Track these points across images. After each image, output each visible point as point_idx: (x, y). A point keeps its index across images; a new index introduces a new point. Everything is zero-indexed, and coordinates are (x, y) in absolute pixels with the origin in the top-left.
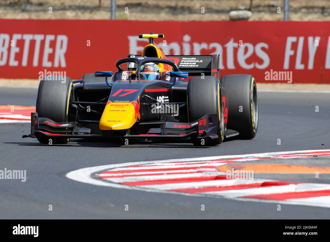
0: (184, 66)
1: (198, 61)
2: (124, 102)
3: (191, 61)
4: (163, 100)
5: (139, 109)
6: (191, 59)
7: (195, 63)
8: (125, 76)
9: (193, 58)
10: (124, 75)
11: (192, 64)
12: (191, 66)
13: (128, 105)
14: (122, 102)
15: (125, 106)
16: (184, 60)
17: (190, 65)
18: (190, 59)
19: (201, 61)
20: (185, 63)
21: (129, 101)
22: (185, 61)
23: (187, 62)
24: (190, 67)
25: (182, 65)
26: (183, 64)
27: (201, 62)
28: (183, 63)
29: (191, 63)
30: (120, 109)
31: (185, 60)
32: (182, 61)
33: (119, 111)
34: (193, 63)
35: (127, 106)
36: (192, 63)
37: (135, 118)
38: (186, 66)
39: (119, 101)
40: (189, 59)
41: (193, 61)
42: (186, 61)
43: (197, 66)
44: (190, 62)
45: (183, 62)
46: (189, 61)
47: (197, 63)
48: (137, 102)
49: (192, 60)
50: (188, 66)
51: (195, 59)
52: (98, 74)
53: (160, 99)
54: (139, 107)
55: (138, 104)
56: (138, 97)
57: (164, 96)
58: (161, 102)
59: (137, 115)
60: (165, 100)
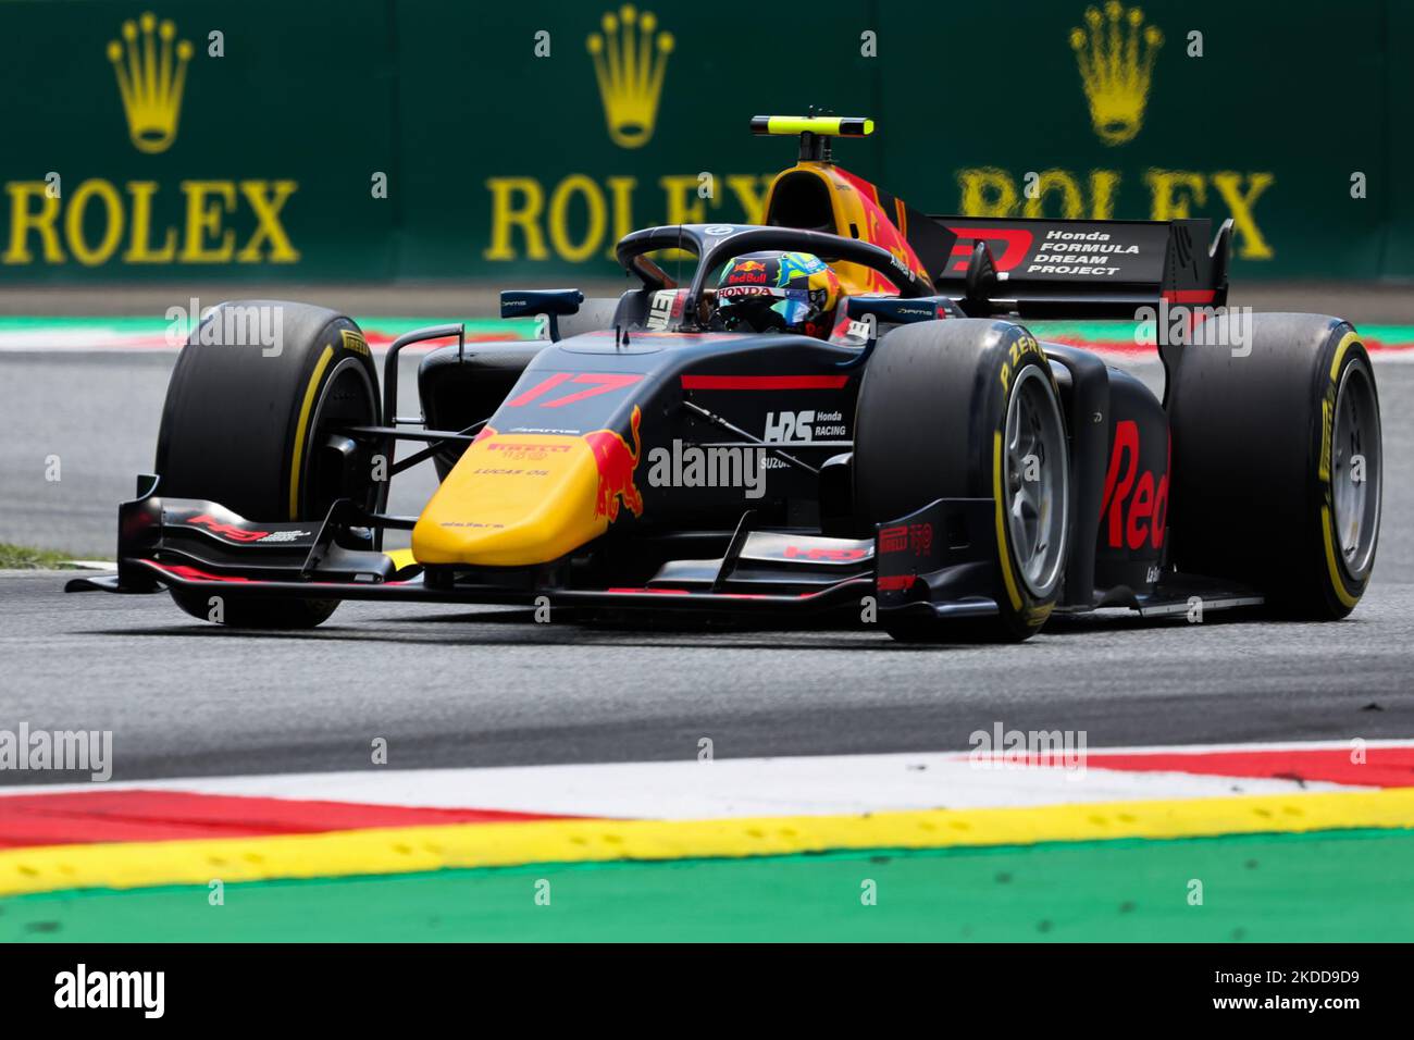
0: (1051, 269)
1: (1119, 247)
2: (558, 433)
3: (1087, 248)
4: (809, 428)
5: (634, 468)
6: (1089, 237)
7: (1104, 260)
9: (1096, 236)
10: (658, 309)
11: (1092, 261)
12: (1083, 271)
13: (566, 448)
14: (544, 433)
15: (554, 450)
16: (1053, 240)
17: (1081, 265)
18: (1083, 236)
19: (1135, 249)
20: (1059, 259)
21: (577, 432)
22: (1056, 248)
23: (1065, 253)
24: (1077, 274)
25: (1043, 264)
26: (1047, 263)
27: (1132, 253)
28: (1046, 258)
29: (1084, 259)
30: (526, 464)
31: (1061, 240)
32: (1045, 247)
33: (518, 472)
34: (1095, 259)
35: (560, 455)
36: (1090, 255)
37: (601, 510)
38: (1058, 270)
39: (531, 430)
40: (1077, 237)
41: (1096, 248)
42: (1065, 246)
43: (1112, 271)
44: (1080, 254)
45: (1050, 252)
46: (1078, 248)
47: (1114, 259)
48: (618, 436)
49: (1092, 243)
50: (1067, 269)
51: (1106, 237)
52: (511, 304)
53: (787, 426)
54: (634, 457)
55: (626, 446)
56: (633, 409)
57: (813, 412)
58: (794, 437)
59: (620, 496)
60: (820, 431)
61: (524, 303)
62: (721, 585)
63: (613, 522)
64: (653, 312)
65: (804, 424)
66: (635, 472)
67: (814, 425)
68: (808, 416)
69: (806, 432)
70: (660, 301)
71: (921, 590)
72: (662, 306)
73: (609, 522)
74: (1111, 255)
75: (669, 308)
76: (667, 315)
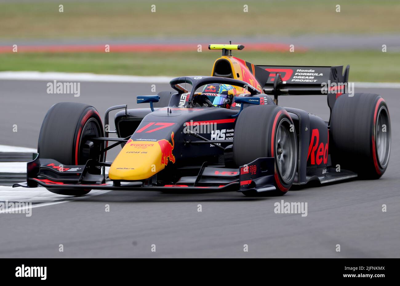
0: (298, 80)
1: (317, 74)
2: (150, 141)
3: (308, 74)
4: (224, 134)
5: (172, 150)
6: (309, 71)
7: (313, 78)
8: (184, 99)
9: (310, 71)
10: (182, 99)
11: (309, 78)
12: (307, 81)
13: (152, 145)
14: (146, 141)
15: (149, 146)
16: (299, 72)
17: (306, 79)
18: (307, 71)
19: (321, 74)
20: (300, 77)
21: (156, 140)
22: (299, 74)
23: (302, 76)
24: (305, 82)
25: (296, 79)
26: (297, 79)
27: (321, 76)
28: (297, 77)
29: (307, 77)
30: (141, 150)
31: (301, 72)
32: (296, 74)
33: (139, 152)
34: (310, 78)
35: (151, 147)
36: (309, 76)
37: (163, 163)
38: (300, 81)
39: (143, 140)
40: (305, 71)
41: (310, 74)
42: (302, 74)
43: (315, 81)
44: (306, 76)
45: (298, 75)
46: (305, 74)
47: (316, 77)
48: (168, 141)
49: (310, 73)
50: (303, 80)
51: (313, 71)
52: (140, 99)
53: (218, 134)
54: (172, 147)
55: (170, 143)
56: (172, 133)
57: (225, 130)
58: (220, 137)
59: (168, 158)
60: (227, 135)
61: (143, 99)
62: (197, 184)
63: (166, 165)
64: (181, 100)
65: (223, 133)
66: (173, 151)
67: (225, 133)
68: (224, 131)
69: (224, 135)
70: (183, 97)
71: (253, 185)
72: (183, 98)
73: (165, 165)
74: (315, 76)
75: (185, 99)
76: (185, 101)
